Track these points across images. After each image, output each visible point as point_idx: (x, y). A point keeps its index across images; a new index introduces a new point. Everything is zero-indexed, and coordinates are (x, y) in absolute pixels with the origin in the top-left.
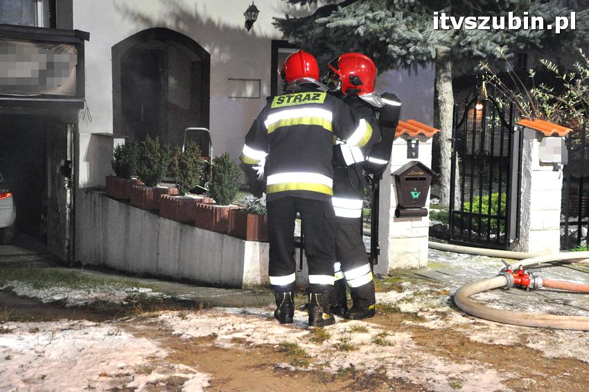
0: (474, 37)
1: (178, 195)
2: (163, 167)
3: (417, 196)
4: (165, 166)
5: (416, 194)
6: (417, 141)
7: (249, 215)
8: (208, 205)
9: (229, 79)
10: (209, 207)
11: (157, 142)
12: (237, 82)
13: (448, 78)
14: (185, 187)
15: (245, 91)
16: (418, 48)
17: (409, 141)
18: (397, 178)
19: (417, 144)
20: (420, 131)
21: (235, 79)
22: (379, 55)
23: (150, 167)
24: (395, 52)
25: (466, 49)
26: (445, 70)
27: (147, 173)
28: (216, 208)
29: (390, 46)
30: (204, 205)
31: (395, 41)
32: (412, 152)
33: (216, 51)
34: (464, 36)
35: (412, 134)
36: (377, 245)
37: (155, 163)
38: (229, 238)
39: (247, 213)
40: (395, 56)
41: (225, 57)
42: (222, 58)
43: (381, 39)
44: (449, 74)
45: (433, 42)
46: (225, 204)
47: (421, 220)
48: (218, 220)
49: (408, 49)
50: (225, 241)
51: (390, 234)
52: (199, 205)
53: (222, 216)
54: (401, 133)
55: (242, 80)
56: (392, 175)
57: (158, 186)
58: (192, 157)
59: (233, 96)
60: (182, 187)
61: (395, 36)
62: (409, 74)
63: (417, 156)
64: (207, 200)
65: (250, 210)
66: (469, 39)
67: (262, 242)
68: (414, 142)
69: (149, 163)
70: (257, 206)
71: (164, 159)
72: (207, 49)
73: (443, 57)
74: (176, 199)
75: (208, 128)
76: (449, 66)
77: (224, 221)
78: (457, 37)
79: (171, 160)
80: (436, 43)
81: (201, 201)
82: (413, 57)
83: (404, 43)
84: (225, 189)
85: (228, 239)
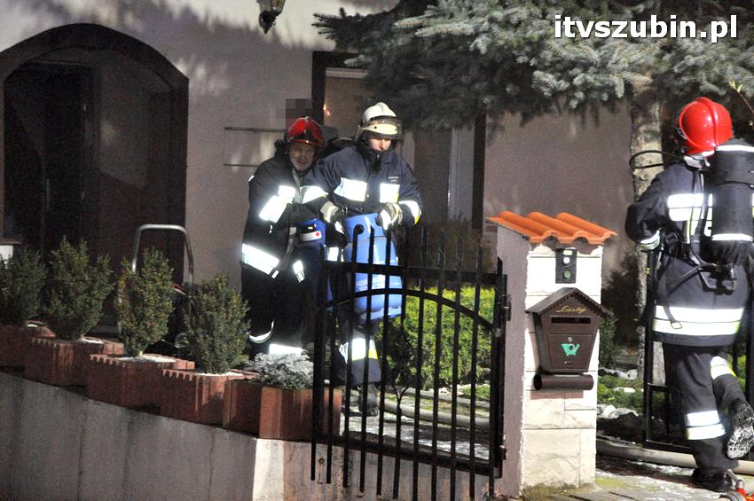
0: (701, 57)
1: (124, 356)
2: (94, 302)
3: (573, 352)
4: (98, 300)
5: (571, 348)
6: (575, 252)
7: (264, 389)
8: (185, 373)
9: (226, 128)
10: (187, 376)
11: (82, 252)
12: (243, 135)
13: (654, 134)
14: (139, 339)
15: (259, 152)
16: (590, 78)
17: (559, 252)
18: (537, 317)
19: (573, 257)
20: (580, 233)
21: (236, 129)
22: (518, 89)
23: (67, 300)
24: (546, 84)
25: (685, 79)
26: (648, 119)
27: (61, 314)
28: (201, 378)
29: (537, 73)
30: (178, 373)
31: (547, 64)
32: (565, 272)
33: (201, 72)
34: (681, 54)
35: (563, 239)
36: (501, 442)
37: (78, 294)
38: (227, 434)
39: (263, 386)
40: (547, 92)
41: (218, 85)
42: (212, 86)
43: (521, 60)
44: (656, 127)
45: (620, 66)
46: (219, 372)
47: (582, 397)
48: (204, 401)
49: (571, 79)
50: (217, 441)
51: (523, 422)
52: (168, 373)
53: (212, 394)
54: (544, 237)
55: (251, 130)
56: (527, 312)
57: (84, 340)
58: (154, 281)
59: (233, 163)
60: (133, 340)
61: (547, 55)
62: (583, 123)
63: (573, 280)
64: (182, 364)
65: (267, 380)
66: (691, 61)
67: (289, 440)
68: (567, 252)
69: (66, 294)
70: (281, 372)
71: (97, 284)
72: (181, 68)
73: (645, 92)
74: (122, 362)
75: (183, 226)
76: (656, 110)
77: (216, 404)
78: (667, 57)
79: (110, 288)
80: (624, 70)
81: (171, 366)
82: (580, 95)
83: (563, 68)
84: (218, 342)
85: (224, 437)
